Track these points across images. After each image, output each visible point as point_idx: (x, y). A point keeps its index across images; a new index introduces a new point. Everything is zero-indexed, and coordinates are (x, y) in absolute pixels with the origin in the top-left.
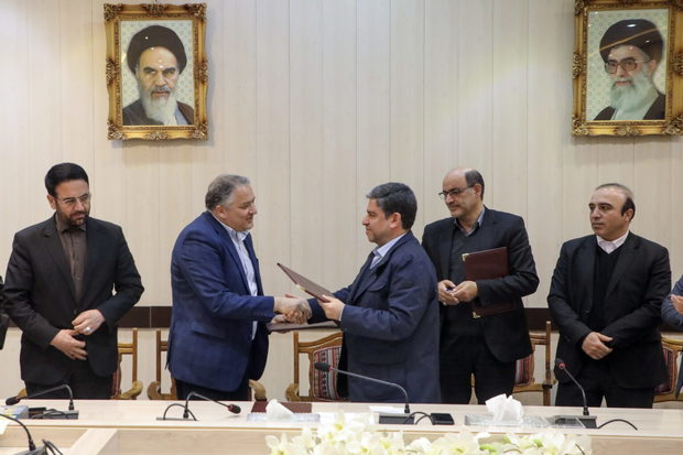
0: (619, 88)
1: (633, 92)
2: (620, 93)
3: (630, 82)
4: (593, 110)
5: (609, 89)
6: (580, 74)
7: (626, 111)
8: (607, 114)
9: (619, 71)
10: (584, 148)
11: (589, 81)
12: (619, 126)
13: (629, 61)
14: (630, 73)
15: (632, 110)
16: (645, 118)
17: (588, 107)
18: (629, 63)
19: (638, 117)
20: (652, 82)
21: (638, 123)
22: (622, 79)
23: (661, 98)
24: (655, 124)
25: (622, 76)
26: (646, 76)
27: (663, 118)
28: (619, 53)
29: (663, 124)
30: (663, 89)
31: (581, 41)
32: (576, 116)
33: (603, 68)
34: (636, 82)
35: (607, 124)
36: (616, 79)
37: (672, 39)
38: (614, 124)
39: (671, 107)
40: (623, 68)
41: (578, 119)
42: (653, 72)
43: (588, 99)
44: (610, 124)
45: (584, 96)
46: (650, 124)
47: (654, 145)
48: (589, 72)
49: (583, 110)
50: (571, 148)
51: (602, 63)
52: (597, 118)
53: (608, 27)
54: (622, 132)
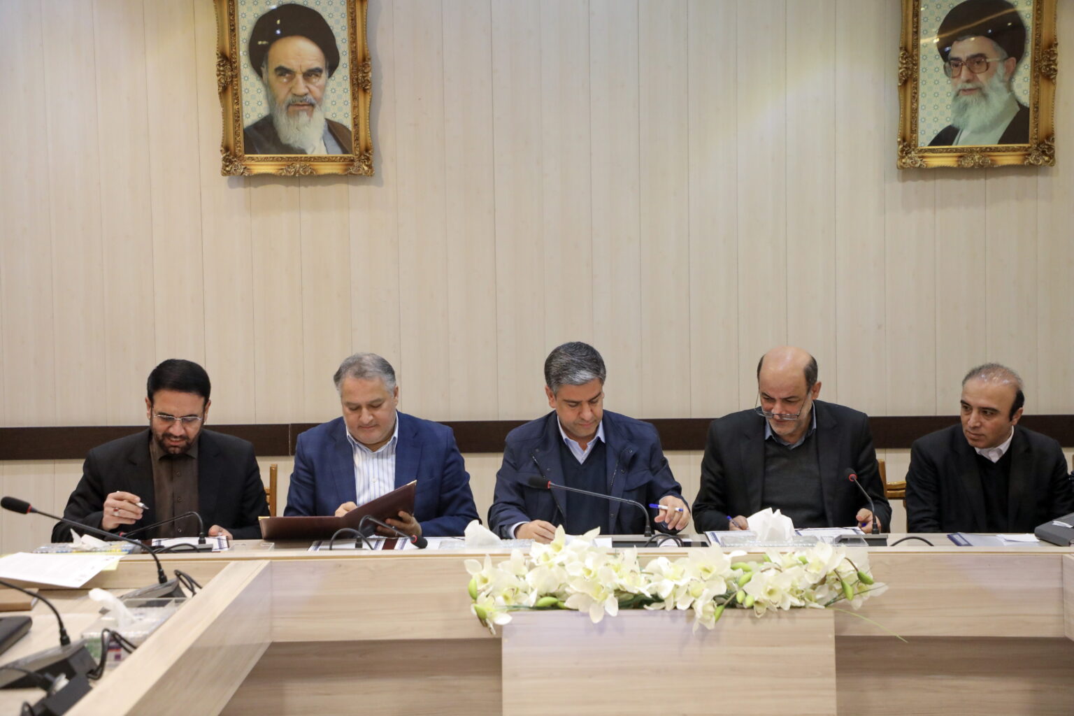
0: (964, 98)
1: (983, 103)
2: (965, 106)
3: (980, 89)
4: (927, 132)
5: (949, 100)
6: (908, 80)
7: (973, 132)
8: (946, 137)
9: (965, 73)
10: (915, 185)
11: (922, 89)
12: (963, 154)
13: (977, 60)
14: (981, 77)
15: (983, 129)
16: (1001, 142)
17: (922, 126)
18: (978, 63)
19: (991, 140)
20: (1009, 88)
21: (991, 150)
22: (969, 86)
23: (1024, 111)
24: (1014, 150)
25: (968, 81)
26: (1003, 81)
27: (1027, 142)
29: (1026, 149)
30: (1025, 99)
31: (910, 30)
32: (904, 140)
33: (942, 71)
34: (987, 90)
35: (947, 151)
36: (960, 86)
37: (1038, 27)
38: (956, 150)
39: (1037, 126)
40: (971, 70)
41: (907, 143)
42: (1011, 74)
43: (922, 114)
44: (951, 151)
45: (915, 111)
46: (1007, 150)
47: (1013, 181)
48: (922, 76)
49: (914, 131)
50: (897, 187)
51: (940, 63)
52: (933, 143)
53: (949, 10)
54: (968, 163)
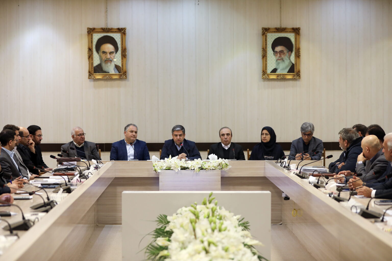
0: (279, 61)
1: (283, 62)
2: (279, 63)
3: (282, 59)
4: (269, 70)
5: (275, 62)
6: (264, 56)
7: (281, 70)
8: (274, 71)
10: (267, 83)
11: (268, 59)
12: (278, 75)
13: (281, 52)
14: (282, 56)
15: (283, 69)
16: (288, 72)
17: (268, 68)
18: (282, 52)
19: (285, 72)
20: (290, 59)
21: (285, 74)
22: (280, 58)
23: (293, 65)
24: (291, 75)
25: (279, 57)
26: (288, 57)
27: (294, 72)
28: (278, 49)
29: (294, 75)
30: (294, 62)
31: (265, 44)
32: (263, 71)
33: (273, 54)
34: (284, 59)
35: (274, 74)
36: (277, 58)
37: (296, 44)
38: (277, 74)
39: (296, 69)
40: (280, 54)
41: (264, 72)
42: (290, 56)
43: (268, 65)
44: (275, 74)
45: (266, 64)
46: (289, 75)
47: (291, 83)
48: (268, 55)
49: (266, 69)
50: (263, 83)
51: (272, 52)
52: (271, 72)
53: (274, 39)
54: (279, 78)
